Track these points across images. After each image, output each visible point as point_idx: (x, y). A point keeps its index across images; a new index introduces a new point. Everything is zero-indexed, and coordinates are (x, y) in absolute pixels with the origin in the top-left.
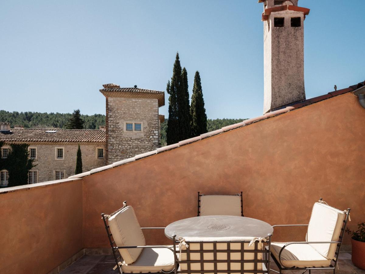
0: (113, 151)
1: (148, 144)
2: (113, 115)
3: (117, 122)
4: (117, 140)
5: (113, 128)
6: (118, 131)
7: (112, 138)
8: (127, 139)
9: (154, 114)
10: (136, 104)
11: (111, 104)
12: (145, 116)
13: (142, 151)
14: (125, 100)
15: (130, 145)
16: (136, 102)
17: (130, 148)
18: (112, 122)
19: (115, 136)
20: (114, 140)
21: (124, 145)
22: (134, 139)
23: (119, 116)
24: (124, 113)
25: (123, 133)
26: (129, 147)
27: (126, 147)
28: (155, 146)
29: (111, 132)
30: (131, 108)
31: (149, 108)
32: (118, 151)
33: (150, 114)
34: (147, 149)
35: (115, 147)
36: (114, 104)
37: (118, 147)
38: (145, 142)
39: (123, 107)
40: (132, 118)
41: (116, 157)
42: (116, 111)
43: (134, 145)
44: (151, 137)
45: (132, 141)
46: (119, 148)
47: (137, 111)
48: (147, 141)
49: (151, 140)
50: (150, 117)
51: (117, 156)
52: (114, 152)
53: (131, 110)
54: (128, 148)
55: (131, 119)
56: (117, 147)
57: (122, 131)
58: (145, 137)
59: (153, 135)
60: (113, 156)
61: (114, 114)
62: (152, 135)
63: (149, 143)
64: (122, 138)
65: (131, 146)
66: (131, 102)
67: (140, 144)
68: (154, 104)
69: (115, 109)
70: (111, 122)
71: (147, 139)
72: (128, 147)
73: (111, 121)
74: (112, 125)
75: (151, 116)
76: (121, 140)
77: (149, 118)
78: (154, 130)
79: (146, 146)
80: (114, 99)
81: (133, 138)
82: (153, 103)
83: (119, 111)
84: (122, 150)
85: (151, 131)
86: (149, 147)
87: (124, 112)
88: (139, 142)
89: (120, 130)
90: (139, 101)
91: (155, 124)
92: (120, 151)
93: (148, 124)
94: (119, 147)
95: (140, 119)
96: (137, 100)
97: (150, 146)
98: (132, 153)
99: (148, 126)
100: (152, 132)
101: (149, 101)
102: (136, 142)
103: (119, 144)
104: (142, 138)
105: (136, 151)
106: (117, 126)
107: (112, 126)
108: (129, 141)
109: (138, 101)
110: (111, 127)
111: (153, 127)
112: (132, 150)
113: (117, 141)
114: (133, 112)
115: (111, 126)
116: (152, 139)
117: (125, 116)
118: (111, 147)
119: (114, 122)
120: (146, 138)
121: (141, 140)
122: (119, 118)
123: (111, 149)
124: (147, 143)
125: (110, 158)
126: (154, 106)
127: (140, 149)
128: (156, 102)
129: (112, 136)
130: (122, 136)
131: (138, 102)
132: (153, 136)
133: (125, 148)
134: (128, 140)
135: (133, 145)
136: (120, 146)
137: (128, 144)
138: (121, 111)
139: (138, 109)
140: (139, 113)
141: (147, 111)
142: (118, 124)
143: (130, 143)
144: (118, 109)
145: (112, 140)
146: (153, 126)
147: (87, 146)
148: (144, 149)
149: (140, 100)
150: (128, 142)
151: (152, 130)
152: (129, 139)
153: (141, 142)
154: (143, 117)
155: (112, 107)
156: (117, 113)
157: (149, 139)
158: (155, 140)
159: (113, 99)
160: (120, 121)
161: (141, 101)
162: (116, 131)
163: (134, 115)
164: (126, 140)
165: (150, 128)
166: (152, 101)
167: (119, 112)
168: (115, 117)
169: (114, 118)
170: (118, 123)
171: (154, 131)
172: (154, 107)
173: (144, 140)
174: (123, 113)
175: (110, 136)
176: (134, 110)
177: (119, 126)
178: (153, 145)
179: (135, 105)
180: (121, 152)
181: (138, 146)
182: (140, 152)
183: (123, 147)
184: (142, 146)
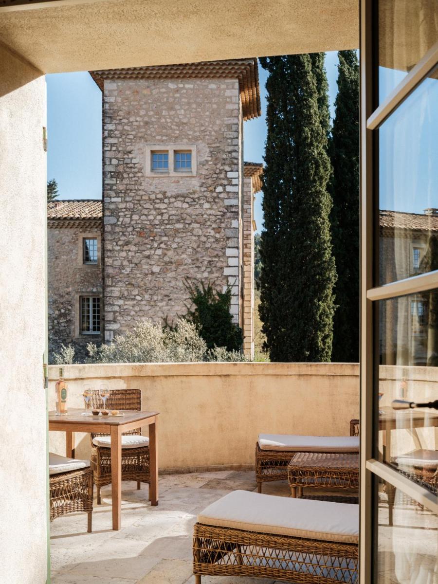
0: (117, 229)
1: (210, 209)
2: (116, 130)
3: (129, 149)
4: (127, 199)
5: (117, 166)
6: (131, 175)
7: (112, 194)
8: (153, 196)
9: (229, 122)
10: (177, 95)
11: (112, 100)
12: (203, 128)
13: (193, 229)
14: (148, 87)
15: (162, 214)
16: (177, 91)
17: (162, 223)
18: (114, 148)
19: (121, 187)
20: (119, 200)
21: (146, 212)
22: (172, 197)
23: (134, 133)
24: (147, 123)
25: (142, 179)
26: (159, 217)
27: (151, 217)
28: (229, 215)
29: (112, 177)
30: (164, 107)
31: (215, 106)
32: (130, 229)
33: (218, 122)
34: (209, 223)
35: (121, 219)
36: (119, 100)
37: (131, 217)
38: (201, 205)
39: (144, 106)
40: (166, 136)
41: (126, 248)
42: (124, 118)
43: (173, 212)
44: (220, 189)
45: (166, 201)
46: (132, 223)
47: (181, 117)
48: (208, 202)
49: (219, 198)
50: (215, 132)
51: (127, 243)
52: (119, 233)
53: (164, 113)
54: (157, 222)
55: (164, 138)
56: (127, 220)
57: (139, 175)
58: (203, 189)
59: (225, 182)
60: (117, 245)
61: (120, 128)
62: (221, 185)
63: (215, 207)
64: (141, 193)
65: (166, 217)
66: (163, 90)
67: (189, 211)
68: (228, 93)
69: (120, 113)
70: (110, 150)
71: (208, 194)
72: (155, 218)
73: (112, 145)
74: (116, 158)
75: (220, 129)
76: (138, 198)
77: (213, 133)
78: (227, 168)
79: (205, 216)
80: (119, 84)
81: (169, 194)
82: (224, 90)
83: (132, 119)
84: (140, 226)
85: (218, 171)
86: (213, 218)
87: (146, 119)
88: (185, 206)
89: (136, 170)
90: (187, 86)
91: (230, 152)
92: (134, 229)
93: (211, 152)
94: (131, 220)
95: (189, 139)
96: (181, 86)
97: (216, 216)
98: (166, 235)
99: (210, 159)
100: (222, 176)
101: (213, 86)
102: (178, 204)
103: (133, 212)
104: (194, 192)
105: (177, 231)
106: (127, 161)
107: (114, 162)
108: (158, 201)
109: (184, 88)
110: (111, 164)
111: (224, 159)
112: (168, 226)
113: (127, 202)
114: (169, 120)
115: (111, 161)
116: (222, 196)
117: (149, 132)
118: (113, 220)
119: (120, 149)
120: (205, 194)
121: (192, 198)
122: (132, 137)
123: (111, 225)
124: (207, 206)
125: (110, 251)
126: (228, 100)
127: (189, 224)
128: (233, 88)
129: (114, 187)
130: (140, 187)
131: (185, 91)
132: (224, 186)
133: (148, 223)
134: (157, 199)
135: (171, 213)
136: (135, 217)
137: (156, 209)
138: (138, 119)
139: (183, 112)
140: (185, 121)
141: (207, 113)
142: (131, 156)
143: (162, 206)
144: (129, 113)
145: (113, 200)
146: (225, 156)
147: (57, 232)
148: (198, 225)
149: (189, 84)
150: (157, 206)
151: (221, 168)
152: (160, 196)
153: (190, 206)
154: (198, 134)
155: (115, 108)
156: (126, 124)
157: (215, 194)
158: (229, 198)
159: (118, 86)
160: (135, 148)
161: (191, 86)
162: (125, 176)
163: (171, 129)
164: (150, 199)
165: (216, 164)
166: (223, 86)
167: (132, 122)
168: (122, 134)
169: (118, 138)
170: (130, 152)
171: (226, 172)
172: (228, 103)
173: (199, 198)
174: (142, 124)
175: (111, 189)
176: (172, 113)
177: (131, 159)
178: (224, 213)
179: (175, 98)
180: (137, 232)
181: (184, 216)
182: (189, 234)
183: (143, 217)
184: (193, 217)
